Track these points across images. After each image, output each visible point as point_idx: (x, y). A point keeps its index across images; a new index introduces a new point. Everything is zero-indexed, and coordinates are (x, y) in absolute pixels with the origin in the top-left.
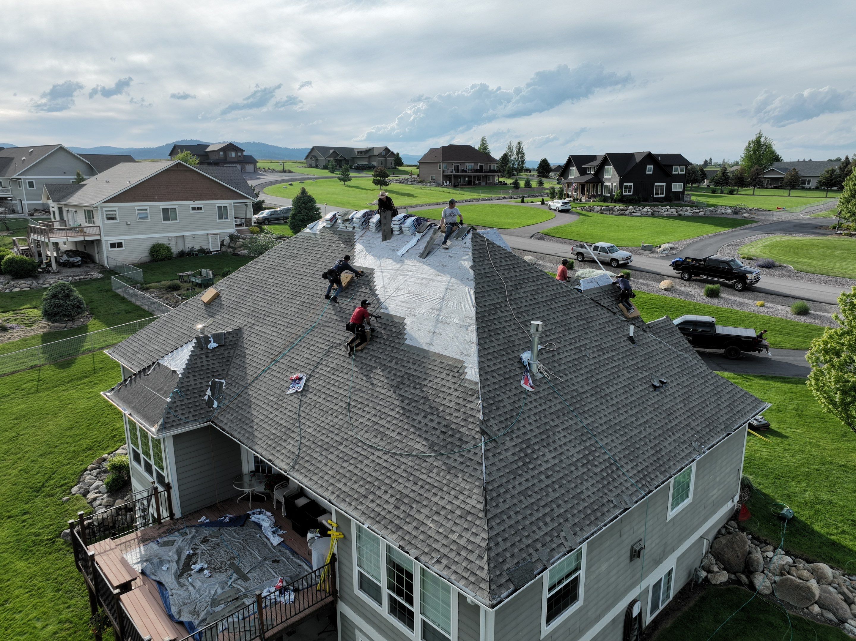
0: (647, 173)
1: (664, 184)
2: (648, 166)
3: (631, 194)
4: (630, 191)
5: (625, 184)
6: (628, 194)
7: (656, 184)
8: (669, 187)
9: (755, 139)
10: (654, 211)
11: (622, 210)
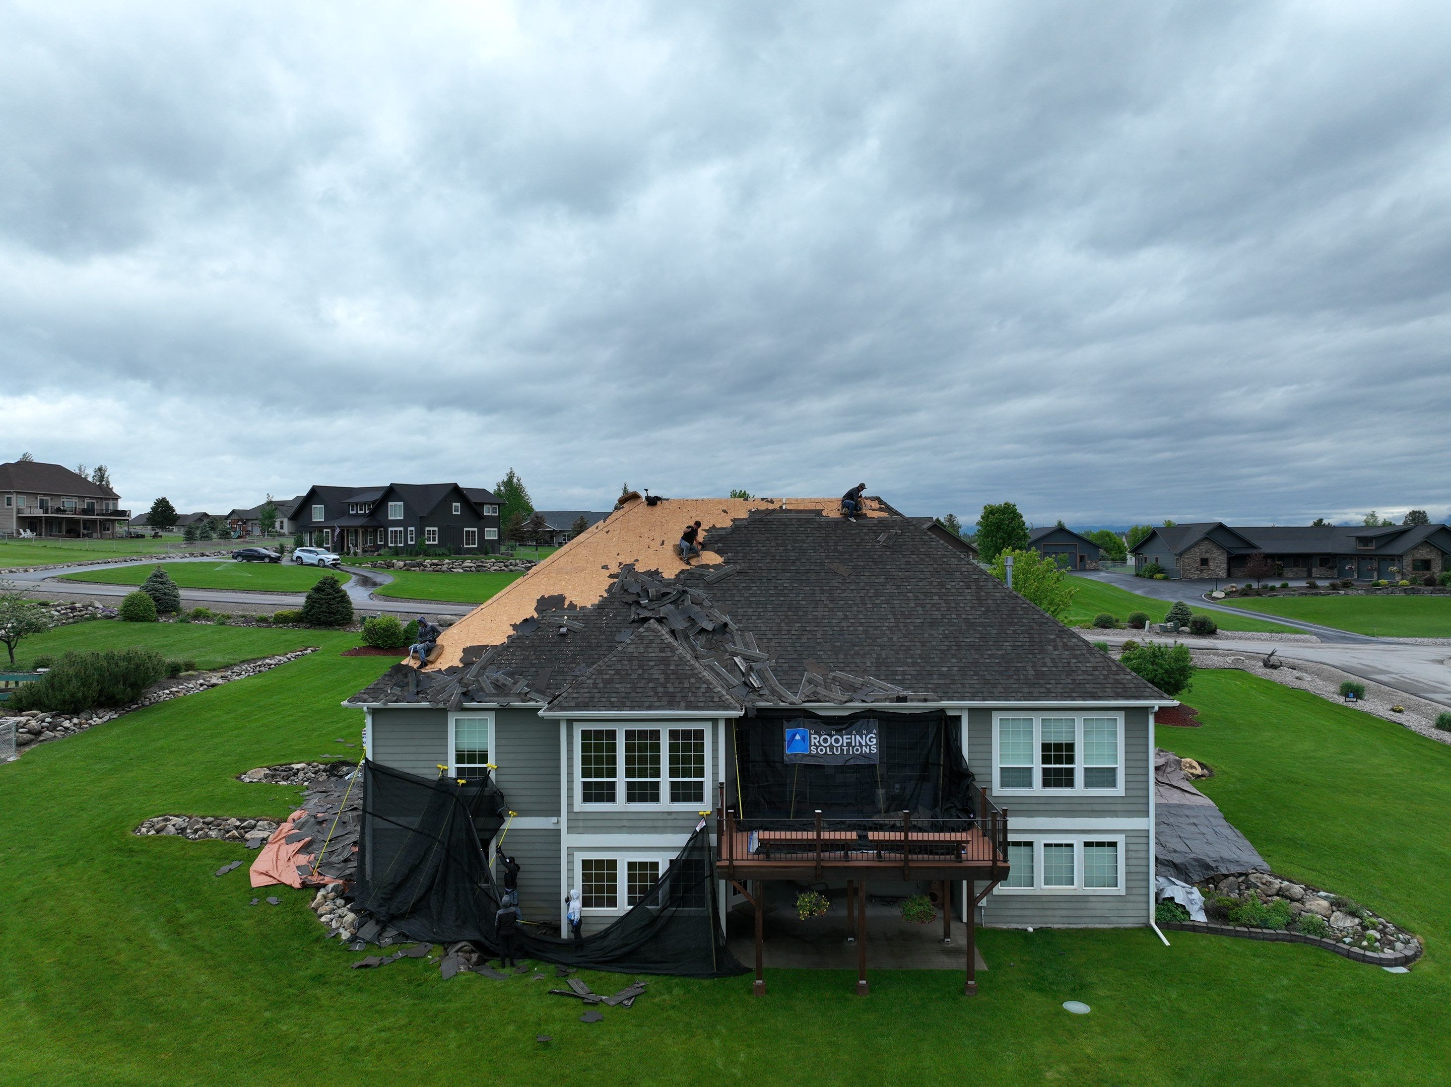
0: (454, 513)
1: (476, 529)
2: (454, 504)
3: (436, 542)
4: (434, 540)
5: (427, 529)
6: (431, 542)
7: (465, 529)
8: (482, 534)
9: (506, 480)
10: (478, 566)
11: (437, 565)
